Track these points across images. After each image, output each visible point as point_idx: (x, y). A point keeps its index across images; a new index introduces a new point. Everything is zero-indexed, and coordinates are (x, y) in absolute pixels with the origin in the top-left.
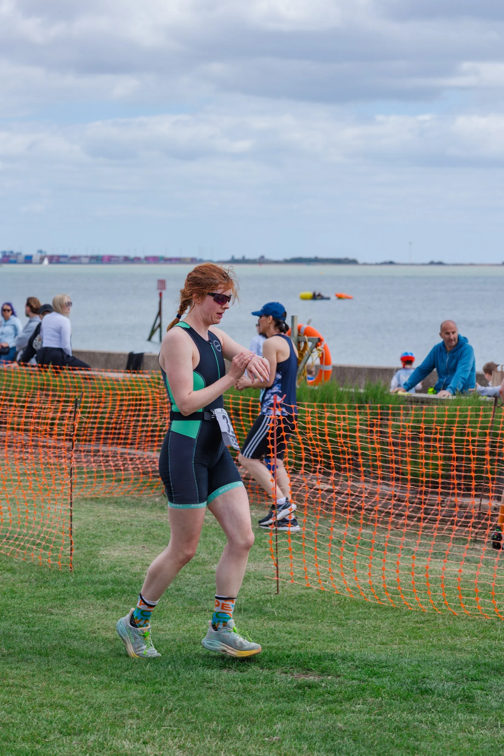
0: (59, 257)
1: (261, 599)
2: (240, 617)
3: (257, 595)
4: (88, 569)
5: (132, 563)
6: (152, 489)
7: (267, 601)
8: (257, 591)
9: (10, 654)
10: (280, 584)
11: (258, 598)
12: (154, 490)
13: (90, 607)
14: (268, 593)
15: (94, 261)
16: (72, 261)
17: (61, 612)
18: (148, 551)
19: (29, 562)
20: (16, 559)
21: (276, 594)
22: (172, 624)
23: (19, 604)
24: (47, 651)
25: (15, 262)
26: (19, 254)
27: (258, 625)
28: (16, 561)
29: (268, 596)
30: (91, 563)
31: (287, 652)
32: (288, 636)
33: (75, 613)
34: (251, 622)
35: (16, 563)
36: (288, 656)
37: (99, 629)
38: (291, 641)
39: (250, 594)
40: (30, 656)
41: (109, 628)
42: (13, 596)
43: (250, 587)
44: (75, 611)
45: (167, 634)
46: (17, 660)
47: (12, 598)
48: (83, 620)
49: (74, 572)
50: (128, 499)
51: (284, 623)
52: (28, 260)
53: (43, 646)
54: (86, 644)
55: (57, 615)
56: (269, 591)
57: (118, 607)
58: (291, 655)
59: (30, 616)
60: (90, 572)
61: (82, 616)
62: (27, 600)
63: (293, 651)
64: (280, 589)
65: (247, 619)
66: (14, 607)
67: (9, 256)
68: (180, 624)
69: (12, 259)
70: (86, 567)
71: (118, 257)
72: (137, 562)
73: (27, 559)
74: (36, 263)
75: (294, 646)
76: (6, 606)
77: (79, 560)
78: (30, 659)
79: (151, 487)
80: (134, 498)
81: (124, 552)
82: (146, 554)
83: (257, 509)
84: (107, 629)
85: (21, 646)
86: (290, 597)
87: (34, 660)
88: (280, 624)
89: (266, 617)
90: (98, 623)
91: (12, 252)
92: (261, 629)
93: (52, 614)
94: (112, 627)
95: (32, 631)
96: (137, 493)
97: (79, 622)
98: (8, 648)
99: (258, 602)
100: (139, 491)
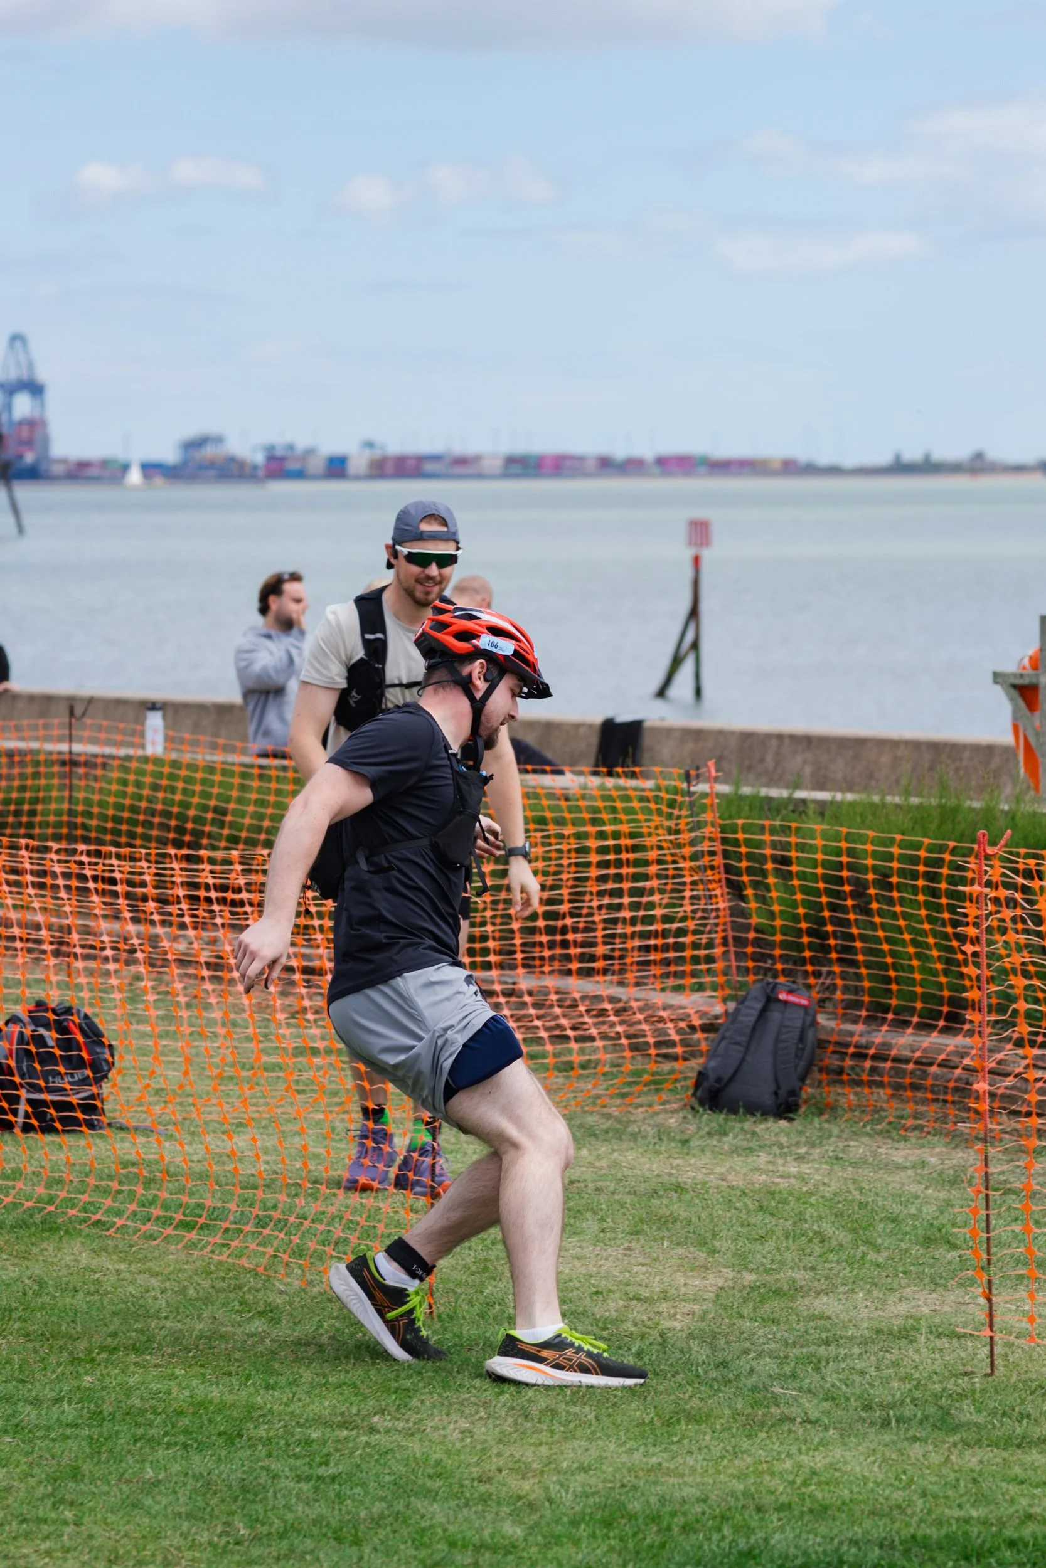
0: (421, 459)
1: (944, 1390)
2: (887, 1438)
3: (935, 1378)
4: (476, 1310)
5: (597, 1293)
6: (657, 1090)
7: (962, 1396)
8: (936, 1367)
9: (256, 1539)
10: (998, 1350)
11: (938, 1387)
12: (664, 1097)
13: (477, 1412)
14: (966, 1374)
15: (516, 469)
16: (458, 470)
17: (400, 1425)
18: (640, 1260)
19: (315, 1290)
20: (280, 1281)
21: (987, 1375)
22: (700, 1458)
23: (286, 1405)
24: (357, 1531)
25: (300, 475)
26: (310, 452)
27: (935, 1459)
28: (282, 1288)
29: (963, 1382)
30: (486, 1292)
31: (1010, 1533)
32: (1013, 1489)
33: (435, 1428)
34: (917, 1450)
35: (281, 1292)
36: (1012, 1544)
37: (500, 1470)
38: (1024, 1502)
39: (917, 1375)
40: (309, 1544)
41: (528, 1466)
42: (271, 1381)
43: (916, 1357)
44: (436, 1421)
45: (685, 1483)
46: (275, 1554)
47: (268, 1387)
48: (458, 1445)
49: (439, 1316)
50: (591, 1120)
51: (1005, 1454)
52: (337, 468)
53: (348, 1517)
54: (465, 1511)
55: (387, 1431)
56: (969, 1369)
57: (554, 1413)
58: (1021, 1539)
59: (314, 1435)
60: (482, 1316)
61: (456, 1435)
62: (308, 1393)
63: (1027, 1531)
64: (998, 1361)
65: (906, 1444)
66: (270, 1411)
67: (282, 459)
68: (723, 1458)
69: (291, 466)
70: (471, 1304)
71: (581, 458)
72: (610, 1291)
73: (311, 1283)
74: (358, 478)
75: (1029, 1517)
76: (251, 1408)
77: (451, 1285)
78: (312, 1552)
79: (657, 1084)
80: (608, 1116)
81: (576, 1263)
82: (636, 1269)
83: (947, 1145)
84: (522, 1470)
85: (289, 1517)
86: (1025, 1382)
87: (322, 1556)
88: (994, 1456)
89: (957, 1438)
90: (499, 1455)
91: (291, 447)
92: (944, 1471)
93: (372, 1430)
94: (535, 1466)
95: (319, 1478)
96: (619, 1102)
97: (448, 1452)
98: (253, 1521)
99: (937, 1397)
100: (623, 1096)
